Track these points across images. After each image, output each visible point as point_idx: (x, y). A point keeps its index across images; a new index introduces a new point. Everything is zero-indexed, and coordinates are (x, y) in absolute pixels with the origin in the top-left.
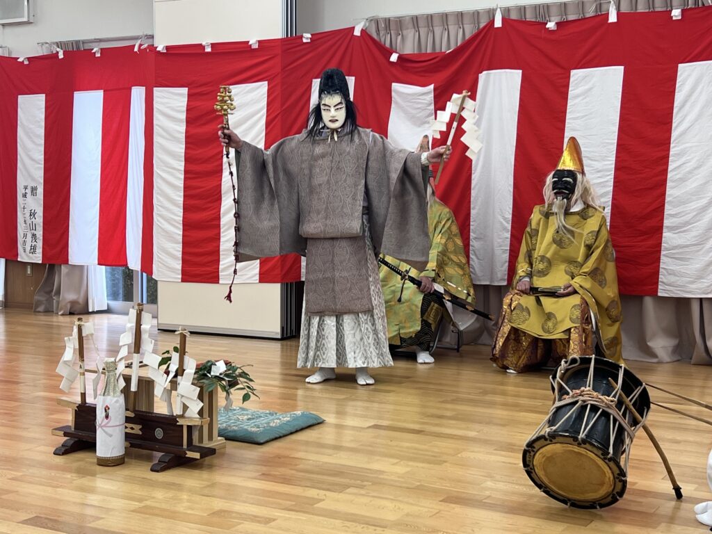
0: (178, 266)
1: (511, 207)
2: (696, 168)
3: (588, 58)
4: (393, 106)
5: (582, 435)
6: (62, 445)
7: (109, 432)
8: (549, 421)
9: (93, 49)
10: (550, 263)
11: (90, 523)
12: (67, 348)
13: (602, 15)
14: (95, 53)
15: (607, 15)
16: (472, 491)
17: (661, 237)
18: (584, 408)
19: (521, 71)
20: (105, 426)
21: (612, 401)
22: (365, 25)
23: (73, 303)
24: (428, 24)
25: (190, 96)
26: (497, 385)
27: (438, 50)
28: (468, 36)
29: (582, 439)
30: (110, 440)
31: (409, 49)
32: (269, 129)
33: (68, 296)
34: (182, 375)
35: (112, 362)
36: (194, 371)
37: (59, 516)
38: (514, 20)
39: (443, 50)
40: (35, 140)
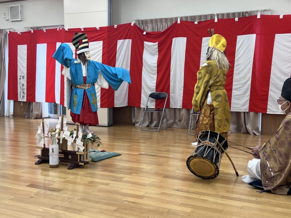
2: (243, 70)
3: (208, 33)
5: (204, 156)
6: (38, 161)
7: (54, 157)
8: (195, 151)
12: (39, 130)
13: (212, 19)
14: (44, 31)
15: (214, 20)
17: (232, 92)
18: (206, 147)
19: (186, 38)
20: (52, 155)
21: (215, 145)
22: (135, 22)
23: (37, 115)
24: (156, 22)
27: (159, 31)
28: (169, 26)
30: (54, 159)
31: (150, 30)
32: (103, 57)
33: (35, 113)
34: (78, 138)
35: (54, 134)
36: (81, 137)
38: (184, 21)
39: (161, 31)
40: (24, 60)
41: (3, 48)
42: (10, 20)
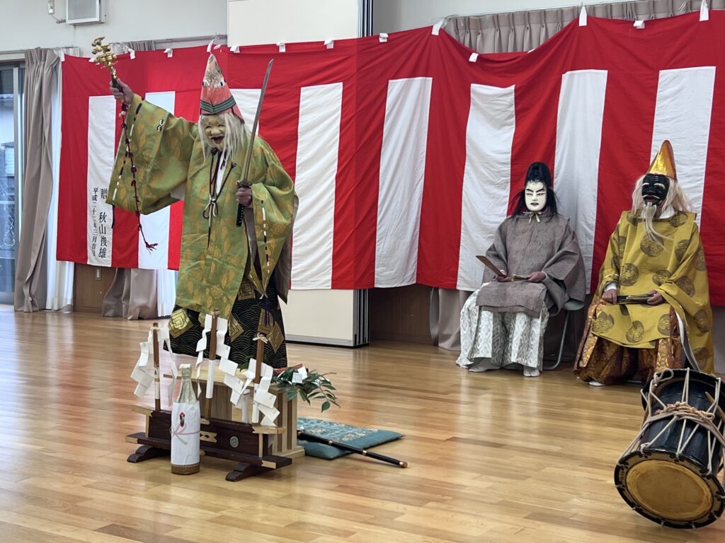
1: (595, 213)
3: (679, 57)
4: (472, 107)
5: (679, 452)
6: (137, 452)
7: (185, 440)
8: (641, 437)
9: (165, 50)
10: (637, 272)
11: (167, 532)
12: (142, 354)
13: (692, 13)
14: (167, 53)
15: (698, 13)
16: (558, 508)
18: (679, 423)
19: (606, 71)
20: (180, 433)
21: (709, 416)
22: (444, 24)
23: (143, 308)
24: (509, 23)
26: (582, 398)
27: (519, 50)
28: (551, 35)
29: (679, 455)
30: (184, 448)
31: (489, 48)
32: (343, 131)
33: (138, 300)
34: (259, 382)
35: (188, 369)
36: (271, 378)
37: (136, 525)
38: (600, 19)
39: (525, 50)
40: (106, 141)
41: (46, 105)
42: (69, 22)
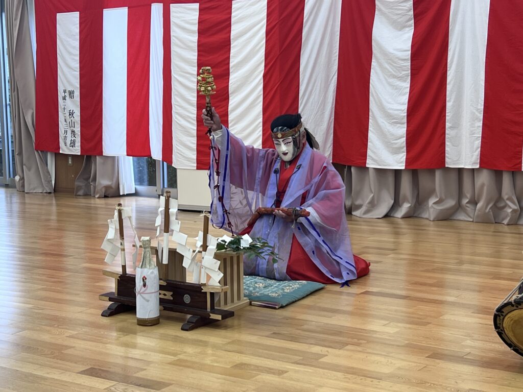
0: (193, 156)
4: (376, 12)
6: (108, 309)
7: (147, 298)
8: (519, 288)
11: (135, 373)
12: (110, 229)
20: (143, 293)
23: (107, 188)
25: (201, 10)
30: (147, 305)
33: (103, 182)
34: (206, 251)
35: (147, 240)
36: (215, 247)
37: (110, 368)
40: (72, 51)
